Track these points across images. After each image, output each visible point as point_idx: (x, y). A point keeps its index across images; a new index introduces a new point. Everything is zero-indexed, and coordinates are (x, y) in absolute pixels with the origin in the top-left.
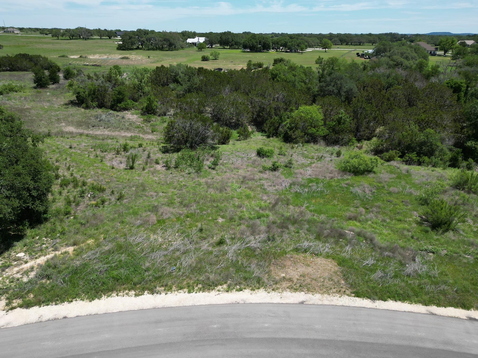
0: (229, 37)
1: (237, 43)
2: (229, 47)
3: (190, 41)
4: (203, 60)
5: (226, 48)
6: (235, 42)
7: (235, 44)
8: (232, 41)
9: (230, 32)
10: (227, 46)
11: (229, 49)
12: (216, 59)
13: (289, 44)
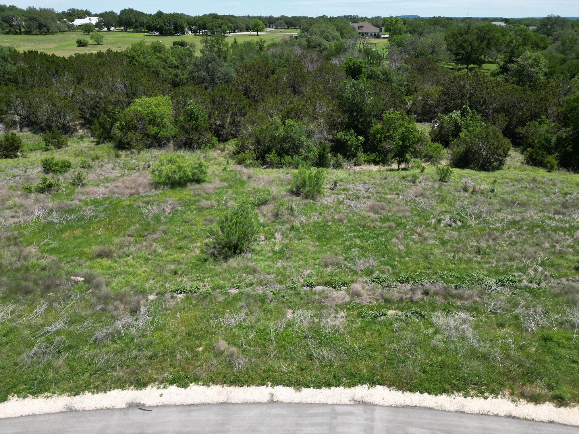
0: (131, 16)
1: (142, 25)
2: (132, 30)
3: (78, 22)
4: (79, 46)
5: (130, 32)
6: (139, 23)
7: (141, 26)
8: (136, 22)
9: (132, 10)
10: (130, 29)
11: (133, 32)
12: (98, 44)
13: (208, 25)
